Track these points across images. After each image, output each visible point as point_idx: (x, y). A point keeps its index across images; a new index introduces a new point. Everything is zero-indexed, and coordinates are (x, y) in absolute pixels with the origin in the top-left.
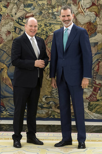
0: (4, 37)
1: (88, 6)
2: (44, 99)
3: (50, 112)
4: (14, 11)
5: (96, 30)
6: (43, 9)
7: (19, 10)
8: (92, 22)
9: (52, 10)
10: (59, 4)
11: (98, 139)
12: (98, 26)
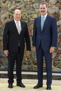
0: (3, 21)
1: (55, 3)
2: (26, 59)
3: (30, 67)
4: (9, 5)
5: (59, 17)
6: (27, 4)
7: (12, 5)
8: (57, 13)
9: (32, 5)
10: (36, 1)
11: (59, 84)
12: (60, 15)
